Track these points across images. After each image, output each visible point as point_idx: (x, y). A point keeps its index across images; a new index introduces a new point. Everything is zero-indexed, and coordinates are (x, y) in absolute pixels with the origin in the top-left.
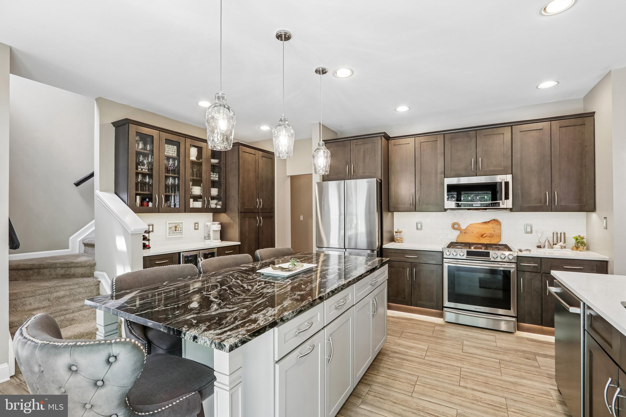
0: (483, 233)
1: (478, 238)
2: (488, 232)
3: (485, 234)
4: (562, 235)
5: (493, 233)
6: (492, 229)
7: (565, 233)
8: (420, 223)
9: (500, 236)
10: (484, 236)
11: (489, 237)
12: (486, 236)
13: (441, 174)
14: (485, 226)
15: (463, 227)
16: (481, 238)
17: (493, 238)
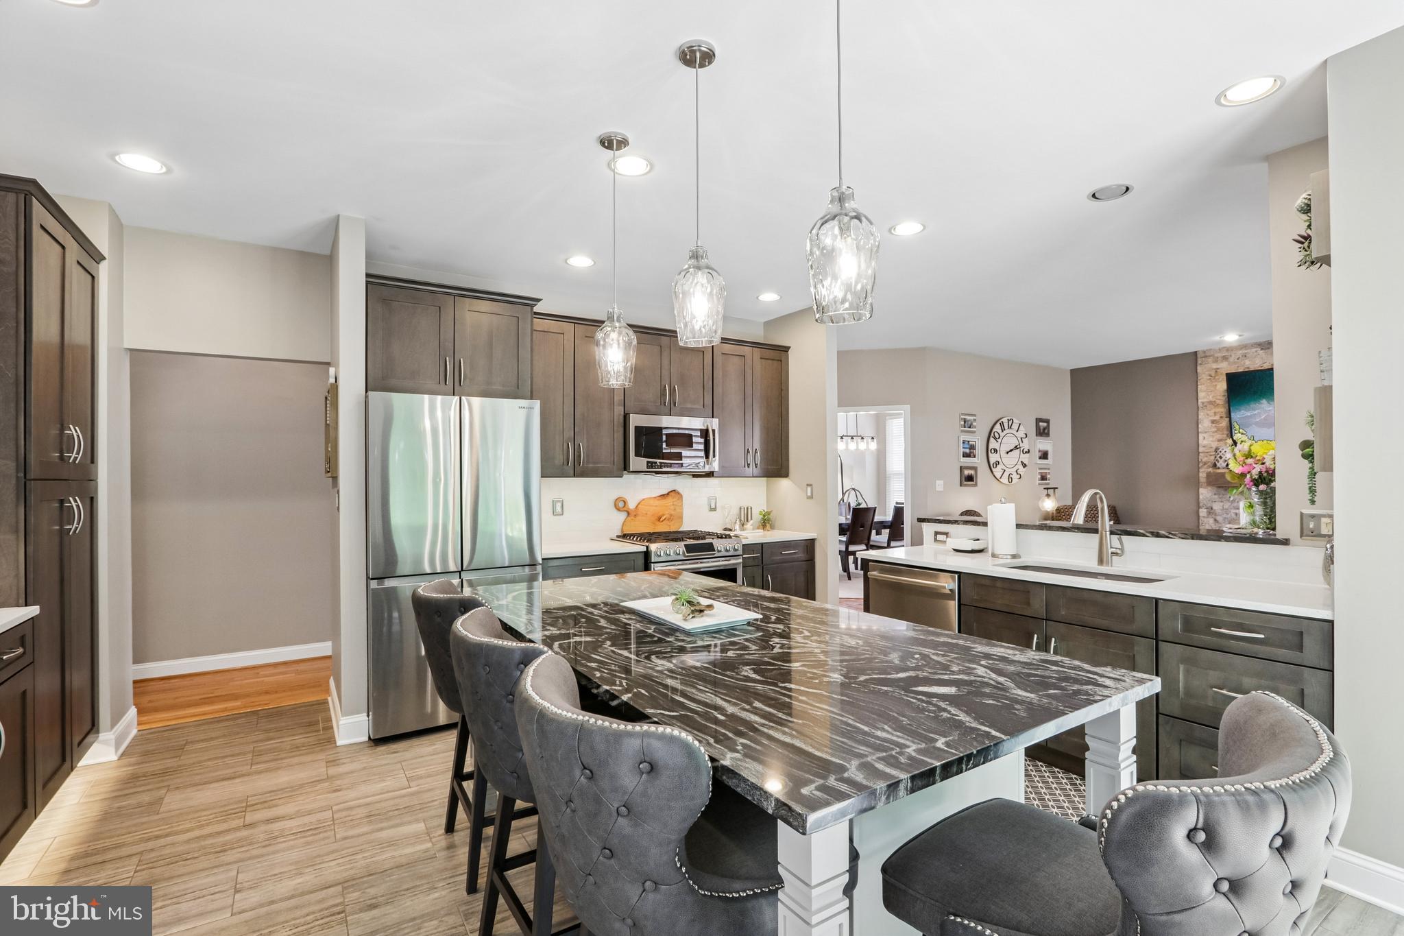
0: (661, 514)
1: (654, 524)
2: (667, 512)
3: (664, 515)
4: (749, 510)
5: (673, 513)
6: (672, 507)
7: (751, 508)
8: (559, 501)
9: (681, 518)
10: (662, 519)
11: (668, 520)
12: (665, 519)
13: (619, 405)
14: (664, 502)
15: (632, 505)
16: (658, 523)
17: (673, 522)
